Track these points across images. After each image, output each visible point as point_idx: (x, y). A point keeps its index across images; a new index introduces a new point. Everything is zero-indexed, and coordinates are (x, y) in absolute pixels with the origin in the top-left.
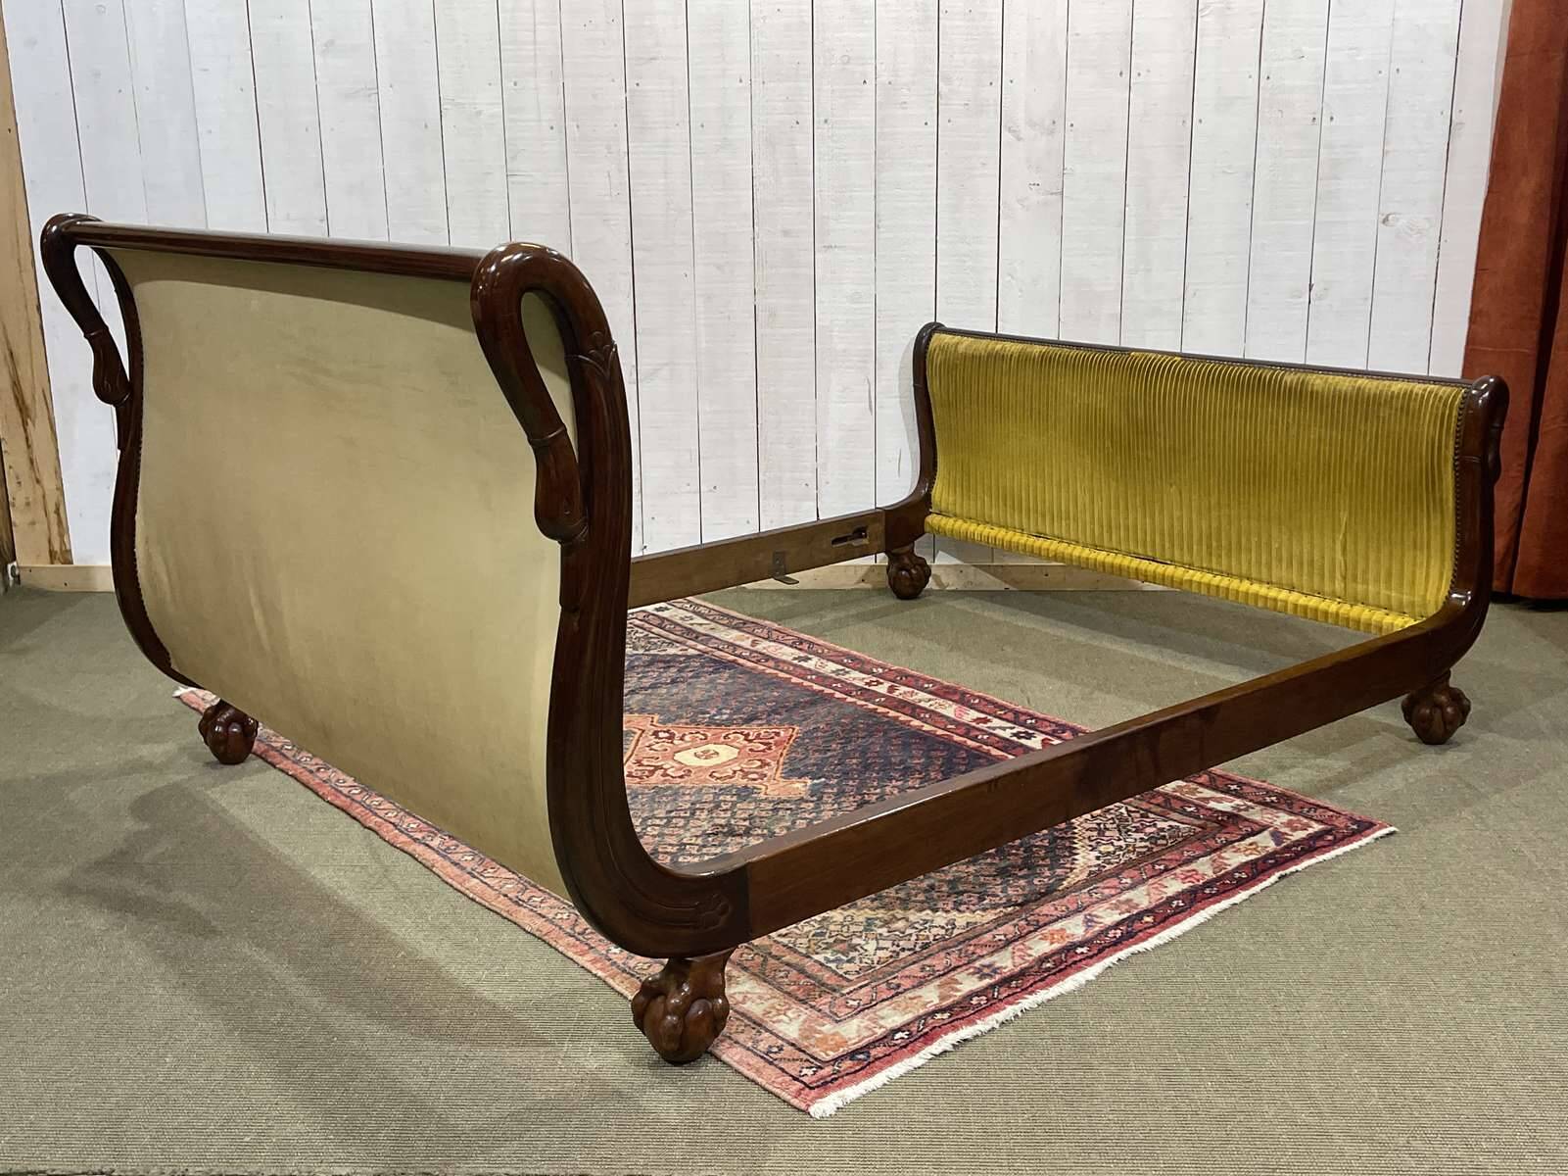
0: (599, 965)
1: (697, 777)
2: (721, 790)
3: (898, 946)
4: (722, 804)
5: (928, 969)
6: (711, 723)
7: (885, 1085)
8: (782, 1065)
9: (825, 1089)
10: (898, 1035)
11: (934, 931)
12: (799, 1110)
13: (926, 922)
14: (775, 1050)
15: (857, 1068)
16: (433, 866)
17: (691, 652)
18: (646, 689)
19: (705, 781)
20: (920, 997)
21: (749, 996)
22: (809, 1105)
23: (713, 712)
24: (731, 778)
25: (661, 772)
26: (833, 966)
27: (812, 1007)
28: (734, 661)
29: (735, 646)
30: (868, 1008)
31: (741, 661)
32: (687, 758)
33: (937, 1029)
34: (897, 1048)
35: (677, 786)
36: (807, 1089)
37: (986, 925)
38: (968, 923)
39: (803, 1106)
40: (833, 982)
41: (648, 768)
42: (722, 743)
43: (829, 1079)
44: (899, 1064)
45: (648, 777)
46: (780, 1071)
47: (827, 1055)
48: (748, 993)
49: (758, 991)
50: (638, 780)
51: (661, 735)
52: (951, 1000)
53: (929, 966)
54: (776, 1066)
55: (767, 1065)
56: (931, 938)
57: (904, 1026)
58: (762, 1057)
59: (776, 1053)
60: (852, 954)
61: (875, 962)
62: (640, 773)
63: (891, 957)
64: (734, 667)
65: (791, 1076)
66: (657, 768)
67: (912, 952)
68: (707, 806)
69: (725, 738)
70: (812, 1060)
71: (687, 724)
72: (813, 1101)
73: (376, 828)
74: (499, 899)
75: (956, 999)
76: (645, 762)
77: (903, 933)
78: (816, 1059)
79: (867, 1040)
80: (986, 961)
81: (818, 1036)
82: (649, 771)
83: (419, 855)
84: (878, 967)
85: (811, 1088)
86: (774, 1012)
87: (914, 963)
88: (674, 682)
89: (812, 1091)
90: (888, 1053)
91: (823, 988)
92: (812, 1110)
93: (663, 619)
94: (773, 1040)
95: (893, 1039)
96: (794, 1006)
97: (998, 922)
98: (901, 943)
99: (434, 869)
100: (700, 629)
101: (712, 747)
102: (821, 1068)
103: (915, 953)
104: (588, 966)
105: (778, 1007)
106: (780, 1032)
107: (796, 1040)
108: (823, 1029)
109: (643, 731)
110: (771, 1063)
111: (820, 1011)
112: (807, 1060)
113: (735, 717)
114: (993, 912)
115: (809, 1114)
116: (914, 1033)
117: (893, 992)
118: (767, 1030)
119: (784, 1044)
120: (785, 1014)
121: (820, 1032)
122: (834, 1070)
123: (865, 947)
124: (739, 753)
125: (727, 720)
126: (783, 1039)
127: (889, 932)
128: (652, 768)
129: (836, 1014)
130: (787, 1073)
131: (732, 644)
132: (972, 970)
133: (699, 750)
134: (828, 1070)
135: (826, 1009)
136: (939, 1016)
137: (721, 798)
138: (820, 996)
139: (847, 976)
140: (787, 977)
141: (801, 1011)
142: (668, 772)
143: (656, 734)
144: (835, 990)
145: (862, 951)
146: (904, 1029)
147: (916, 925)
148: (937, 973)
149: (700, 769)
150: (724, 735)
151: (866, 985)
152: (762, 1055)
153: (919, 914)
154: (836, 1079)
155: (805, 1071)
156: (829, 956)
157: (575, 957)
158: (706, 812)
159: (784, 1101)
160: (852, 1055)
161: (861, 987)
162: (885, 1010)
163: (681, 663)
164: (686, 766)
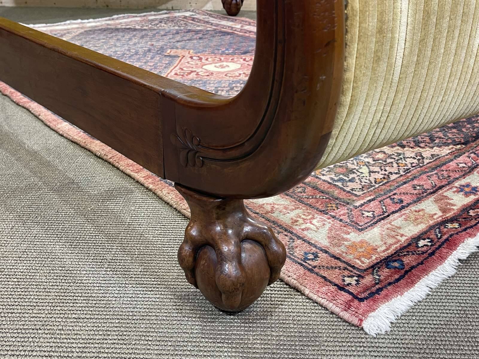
0: (150, 180)
1: (217, 76)
2: (233, 81)
3: (386, 171)
4: (235, 88)
5: (418, 188)
6: (223, 53)
7: (428, 295)
8: (322, 273)
9: (374, 301)
10: (421, 243)
11: (409, 161)
12: (351, 324)
13: (399, 154)
14: (311, 257)
15: (397, 277)
16: (39, 115)
17: (209, 29)
18: (185, 41)
19: (222, 77)
20: (423, 210)
21: (276, 206)
22: (361, 320)
23: (224, 49)
24: (238, 76)
25: (195, 73)
26: (339, 184)
27: (334, 217)
28: (232, 32)
29: (232, 28)
30: (383, 219)
31: (236, 32)
32: (211, 68)
33: (455, 236)
34: (425, 255)
35: (205, 80)
36: (356, 302)
37: (446, 157)
38: (432, 155)
39: (356, 321)
40: (343, 195)
41: (187, 72)
42: (230, 62)
43: (374, 289)
44: (434, 272)
45: (187, 75)
46: (323, 280)
47: (363, 262)
48: (274, 204)
49: (283, 203)
50: (181, 76)
51: (194, 58)
52: (453, 212)
53: (419, 186)
54: (317, 274)
55: (308, 273)
56: (410, 166)
57: (422, 234)
58: (302, 265)
59: (312, 259)
60: (351, 176)
61: (373, 182)
62: (182, 74)
63: (384, 178)
64: (232, 34)
65: (336, 285)
66: (192, 72)
67: (398, 175)
68: (225, 89)
69: (232, 60)
70: (351, 269)
71: (209, 54)
72: (365, 314)
73: (10, 95)
74: (80, 135)
75: (455, 211)
76: (185, 69)
77: (385, 161)
78: (353, 267)
79: (393, 247)
80: (463, 182)
81: (346, 243)
82: (188, 73)
83: (33, 109)
84: (377, 186)
85: (361, 300)
86: (301, 221)
87: (405, 183)
88: (200, 38)
89: (362, 304)
90: (420, 261)
91: (337, 202)
92: (365, 325)
93: (194, 18)
94: (306, 247)
95: (418, 247)
96: (316, 215)
97: (456, 155)
98: (387, 168)
99: (40, 117)
100: (213, 22)
101: (225, 64)
102: (363, 277)
103: (401, 176)
104: (142, 180)
105: (303, 216)
106: (311, 239)
107: (327, 247)
108: (348, 236)
109: (184, 56)
110: (311, 271)
111: (341, 220)
112: (345, 269)
113: (236, 51)
114: (447, 148)
115: (362, 329)
116: (436, 240)
117: (399, 206)
118: (299, 238)
119: (318, 251)
120: (311, 223)
121: (346, 240)
122: (375, 279)
123: (360, 171)
124: (241, 66)
125: (232, 53)
126: (315, 247)
127: (374, 161)
128: (190, 72)
129: (356, 223)
130: (330, 282)
131: (231, 27)
132: (455, 189)
133: (217, 65)
134: (368, 280)
135: (345, 218)
136: (450, 226)
137: (234, 85)
138: (338, 208)
139: (354, 192)
140: (304, 192)
141: (325, 221)
142: (200, 73)
143: (191, 57)
144: (348, 203)
145: (359, 174)
146: (424, 237)
147: (393, 156)
148: (429, 191)
149: (219, 72)
150: (231, 58)
151: (373, 200)
152: (299, 261)
153: (391, 149)
154: (380, 289)
155: (348, 280)
156: (333, 176)
157: (132, 174)
158: (225, 92)
159: (332, 313)
160: (386, 262)
161: (370, 201)
162: (397, 220)
163: (204, 32)
164: (210, 71)
